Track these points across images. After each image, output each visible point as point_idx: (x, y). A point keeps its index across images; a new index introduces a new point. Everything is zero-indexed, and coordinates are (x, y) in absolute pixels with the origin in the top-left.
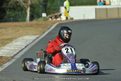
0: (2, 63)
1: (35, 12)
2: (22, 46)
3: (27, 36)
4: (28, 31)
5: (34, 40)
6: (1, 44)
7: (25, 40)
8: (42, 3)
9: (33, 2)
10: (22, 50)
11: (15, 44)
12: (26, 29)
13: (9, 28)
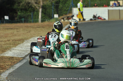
0: (13, 64)
1: (47, 13)
4: (39, 32)
6: (13, 45)
9: (45, 3)
11: (27, 45)
12: (38, 30)
13: (20, 29)
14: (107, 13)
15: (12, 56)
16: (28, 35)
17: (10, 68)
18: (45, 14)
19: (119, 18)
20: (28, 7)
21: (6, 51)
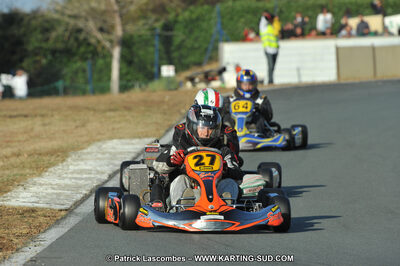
0: (35, 231)
1: (136, 60)
2: (98, 172)
3: (115, 141)
4: (117, 126)
6: (31, 168)
7: (107, 155)
8: (158, 31)
9: (131, 28)
11: (76, 168)
12: (110, 118)
13: (52, 116)
14: (333, 57)
15: (30, 205)
16: (82, 136)
17: (25, 245)
19: (372, 73)
20: (75, 45)
21: (9, 191)
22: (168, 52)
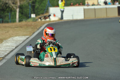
1: (24, 13)
2: (12, 46)
3: (17, 37)
4: (18, 32)
5: (24, 41)
7: (15, 41)
8: (31, 4)
9: (22, 3)
10: (12, 51)
11: (6, 45)
12: (16, 30)
14: (83, 12)
16: (7, 35)
18: (22, 13)
22: (34, 10)
